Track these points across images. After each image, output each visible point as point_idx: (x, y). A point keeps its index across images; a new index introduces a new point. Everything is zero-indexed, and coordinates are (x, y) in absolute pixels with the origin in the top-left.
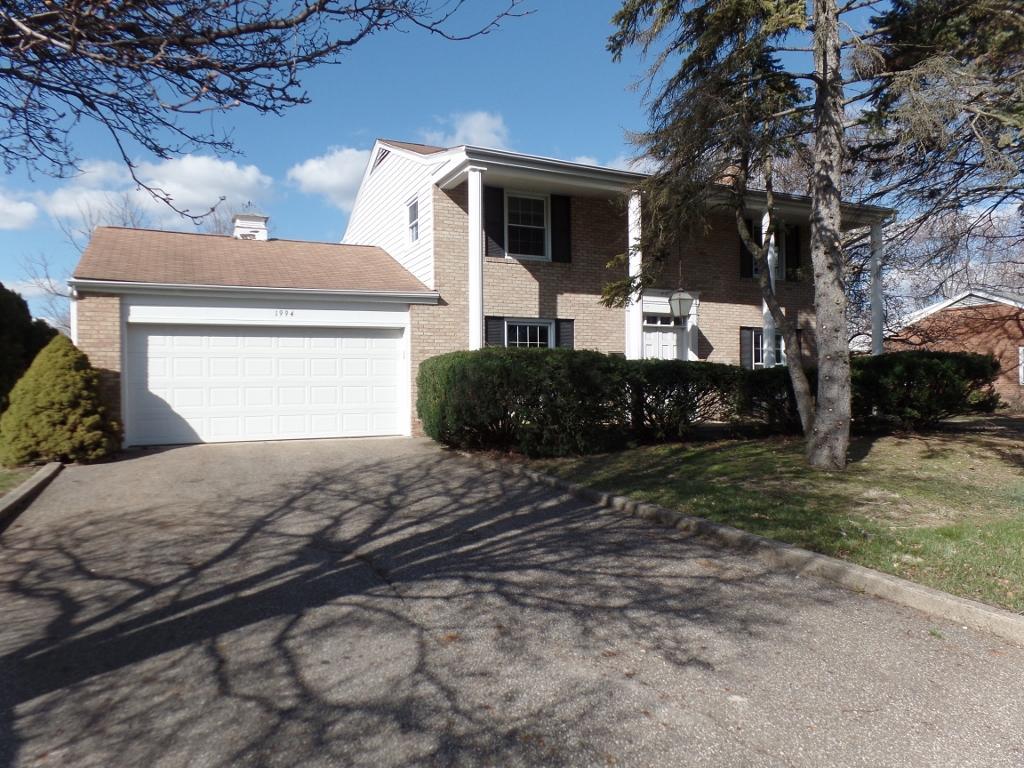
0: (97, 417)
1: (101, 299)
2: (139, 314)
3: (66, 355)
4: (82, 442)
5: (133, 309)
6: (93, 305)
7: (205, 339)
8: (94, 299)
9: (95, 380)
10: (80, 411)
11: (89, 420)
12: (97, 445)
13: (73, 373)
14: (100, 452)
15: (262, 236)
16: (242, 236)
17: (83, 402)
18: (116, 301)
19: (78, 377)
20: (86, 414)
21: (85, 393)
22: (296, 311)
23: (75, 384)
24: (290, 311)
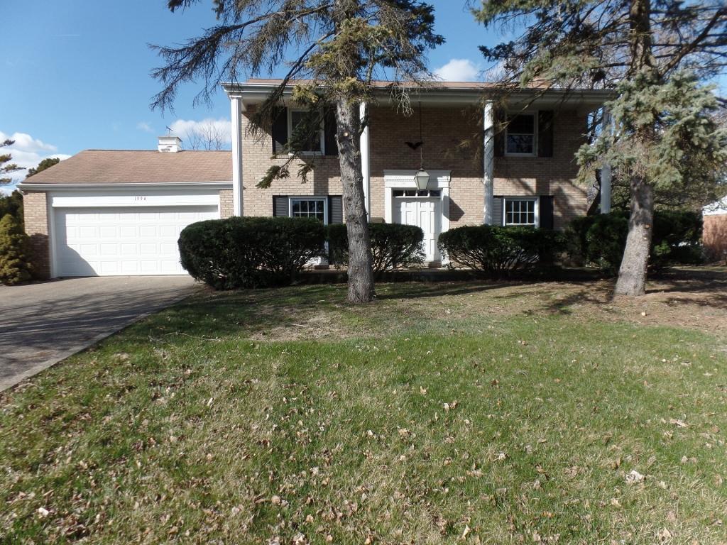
0: (17, 260)
1: (36, 195)
2: (58, 202)
3: (5, 226)
4: (5, 274)
5: (54, 199)
6: (32, 198)
7: (97, 215)
8: (33, 195)
9: (21, 240)
10: (7, 257)
11: (11, 262)
12: (14, 275)
13: (7, 236)
14: (16, 279)
15: (174, 149)
16: (162, 150)
17: (10, 252)
18: (43, 195)
19: (9, 239)
20: (11, 258)
21: (12, 247)
22: (147, 197)
23: (6, 242)
24: (143, 197)
